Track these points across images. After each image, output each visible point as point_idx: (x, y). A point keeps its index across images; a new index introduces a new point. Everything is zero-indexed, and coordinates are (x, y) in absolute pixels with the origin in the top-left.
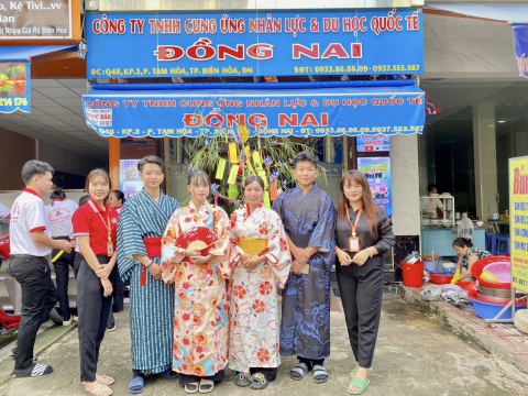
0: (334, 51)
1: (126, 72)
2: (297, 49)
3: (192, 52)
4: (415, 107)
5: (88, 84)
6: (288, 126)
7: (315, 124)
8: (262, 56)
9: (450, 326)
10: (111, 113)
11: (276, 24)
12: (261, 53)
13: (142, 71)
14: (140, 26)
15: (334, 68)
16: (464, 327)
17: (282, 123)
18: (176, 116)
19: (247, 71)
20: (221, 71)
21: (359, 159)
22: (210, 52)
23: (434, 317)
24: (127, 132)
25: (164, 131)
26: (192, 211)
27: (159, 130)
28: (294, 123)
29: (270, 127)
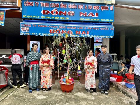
0: (91, 14)
1: (33, 17)
2: (81, 13)
3: (52, 12)
4: (112, 31)
5: (22, 20)
6: (78, 34)
7: (85, 34)
8: (72, 15)
9: (119, 89)
10: (29, 28)
11: (75, 6)
12: (71, 14)
13: (38, 17)
14: (38, 4)
15: (91, 19)
16: (124, 90)
17: (76, 33)
18: (47, 30)
19: (67, 19)
20: (60, 18)
21: (94, 44)
22: (57, 13)
23: (114, 86)
24: (33, 34)
25: (44, 34)
26: (46, 55)
27: (43, 34)
28: (80, 33)
29: (73, 34)
